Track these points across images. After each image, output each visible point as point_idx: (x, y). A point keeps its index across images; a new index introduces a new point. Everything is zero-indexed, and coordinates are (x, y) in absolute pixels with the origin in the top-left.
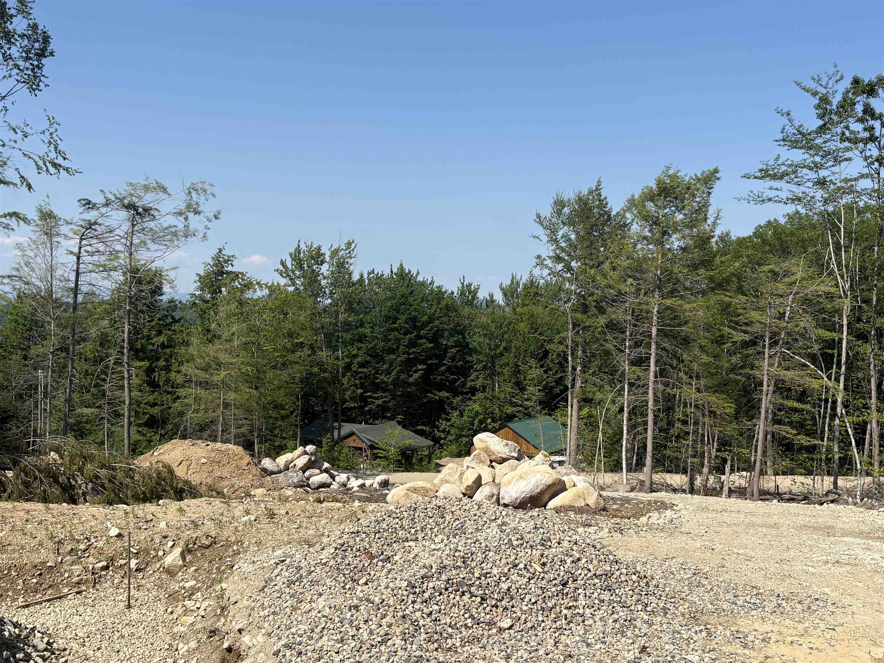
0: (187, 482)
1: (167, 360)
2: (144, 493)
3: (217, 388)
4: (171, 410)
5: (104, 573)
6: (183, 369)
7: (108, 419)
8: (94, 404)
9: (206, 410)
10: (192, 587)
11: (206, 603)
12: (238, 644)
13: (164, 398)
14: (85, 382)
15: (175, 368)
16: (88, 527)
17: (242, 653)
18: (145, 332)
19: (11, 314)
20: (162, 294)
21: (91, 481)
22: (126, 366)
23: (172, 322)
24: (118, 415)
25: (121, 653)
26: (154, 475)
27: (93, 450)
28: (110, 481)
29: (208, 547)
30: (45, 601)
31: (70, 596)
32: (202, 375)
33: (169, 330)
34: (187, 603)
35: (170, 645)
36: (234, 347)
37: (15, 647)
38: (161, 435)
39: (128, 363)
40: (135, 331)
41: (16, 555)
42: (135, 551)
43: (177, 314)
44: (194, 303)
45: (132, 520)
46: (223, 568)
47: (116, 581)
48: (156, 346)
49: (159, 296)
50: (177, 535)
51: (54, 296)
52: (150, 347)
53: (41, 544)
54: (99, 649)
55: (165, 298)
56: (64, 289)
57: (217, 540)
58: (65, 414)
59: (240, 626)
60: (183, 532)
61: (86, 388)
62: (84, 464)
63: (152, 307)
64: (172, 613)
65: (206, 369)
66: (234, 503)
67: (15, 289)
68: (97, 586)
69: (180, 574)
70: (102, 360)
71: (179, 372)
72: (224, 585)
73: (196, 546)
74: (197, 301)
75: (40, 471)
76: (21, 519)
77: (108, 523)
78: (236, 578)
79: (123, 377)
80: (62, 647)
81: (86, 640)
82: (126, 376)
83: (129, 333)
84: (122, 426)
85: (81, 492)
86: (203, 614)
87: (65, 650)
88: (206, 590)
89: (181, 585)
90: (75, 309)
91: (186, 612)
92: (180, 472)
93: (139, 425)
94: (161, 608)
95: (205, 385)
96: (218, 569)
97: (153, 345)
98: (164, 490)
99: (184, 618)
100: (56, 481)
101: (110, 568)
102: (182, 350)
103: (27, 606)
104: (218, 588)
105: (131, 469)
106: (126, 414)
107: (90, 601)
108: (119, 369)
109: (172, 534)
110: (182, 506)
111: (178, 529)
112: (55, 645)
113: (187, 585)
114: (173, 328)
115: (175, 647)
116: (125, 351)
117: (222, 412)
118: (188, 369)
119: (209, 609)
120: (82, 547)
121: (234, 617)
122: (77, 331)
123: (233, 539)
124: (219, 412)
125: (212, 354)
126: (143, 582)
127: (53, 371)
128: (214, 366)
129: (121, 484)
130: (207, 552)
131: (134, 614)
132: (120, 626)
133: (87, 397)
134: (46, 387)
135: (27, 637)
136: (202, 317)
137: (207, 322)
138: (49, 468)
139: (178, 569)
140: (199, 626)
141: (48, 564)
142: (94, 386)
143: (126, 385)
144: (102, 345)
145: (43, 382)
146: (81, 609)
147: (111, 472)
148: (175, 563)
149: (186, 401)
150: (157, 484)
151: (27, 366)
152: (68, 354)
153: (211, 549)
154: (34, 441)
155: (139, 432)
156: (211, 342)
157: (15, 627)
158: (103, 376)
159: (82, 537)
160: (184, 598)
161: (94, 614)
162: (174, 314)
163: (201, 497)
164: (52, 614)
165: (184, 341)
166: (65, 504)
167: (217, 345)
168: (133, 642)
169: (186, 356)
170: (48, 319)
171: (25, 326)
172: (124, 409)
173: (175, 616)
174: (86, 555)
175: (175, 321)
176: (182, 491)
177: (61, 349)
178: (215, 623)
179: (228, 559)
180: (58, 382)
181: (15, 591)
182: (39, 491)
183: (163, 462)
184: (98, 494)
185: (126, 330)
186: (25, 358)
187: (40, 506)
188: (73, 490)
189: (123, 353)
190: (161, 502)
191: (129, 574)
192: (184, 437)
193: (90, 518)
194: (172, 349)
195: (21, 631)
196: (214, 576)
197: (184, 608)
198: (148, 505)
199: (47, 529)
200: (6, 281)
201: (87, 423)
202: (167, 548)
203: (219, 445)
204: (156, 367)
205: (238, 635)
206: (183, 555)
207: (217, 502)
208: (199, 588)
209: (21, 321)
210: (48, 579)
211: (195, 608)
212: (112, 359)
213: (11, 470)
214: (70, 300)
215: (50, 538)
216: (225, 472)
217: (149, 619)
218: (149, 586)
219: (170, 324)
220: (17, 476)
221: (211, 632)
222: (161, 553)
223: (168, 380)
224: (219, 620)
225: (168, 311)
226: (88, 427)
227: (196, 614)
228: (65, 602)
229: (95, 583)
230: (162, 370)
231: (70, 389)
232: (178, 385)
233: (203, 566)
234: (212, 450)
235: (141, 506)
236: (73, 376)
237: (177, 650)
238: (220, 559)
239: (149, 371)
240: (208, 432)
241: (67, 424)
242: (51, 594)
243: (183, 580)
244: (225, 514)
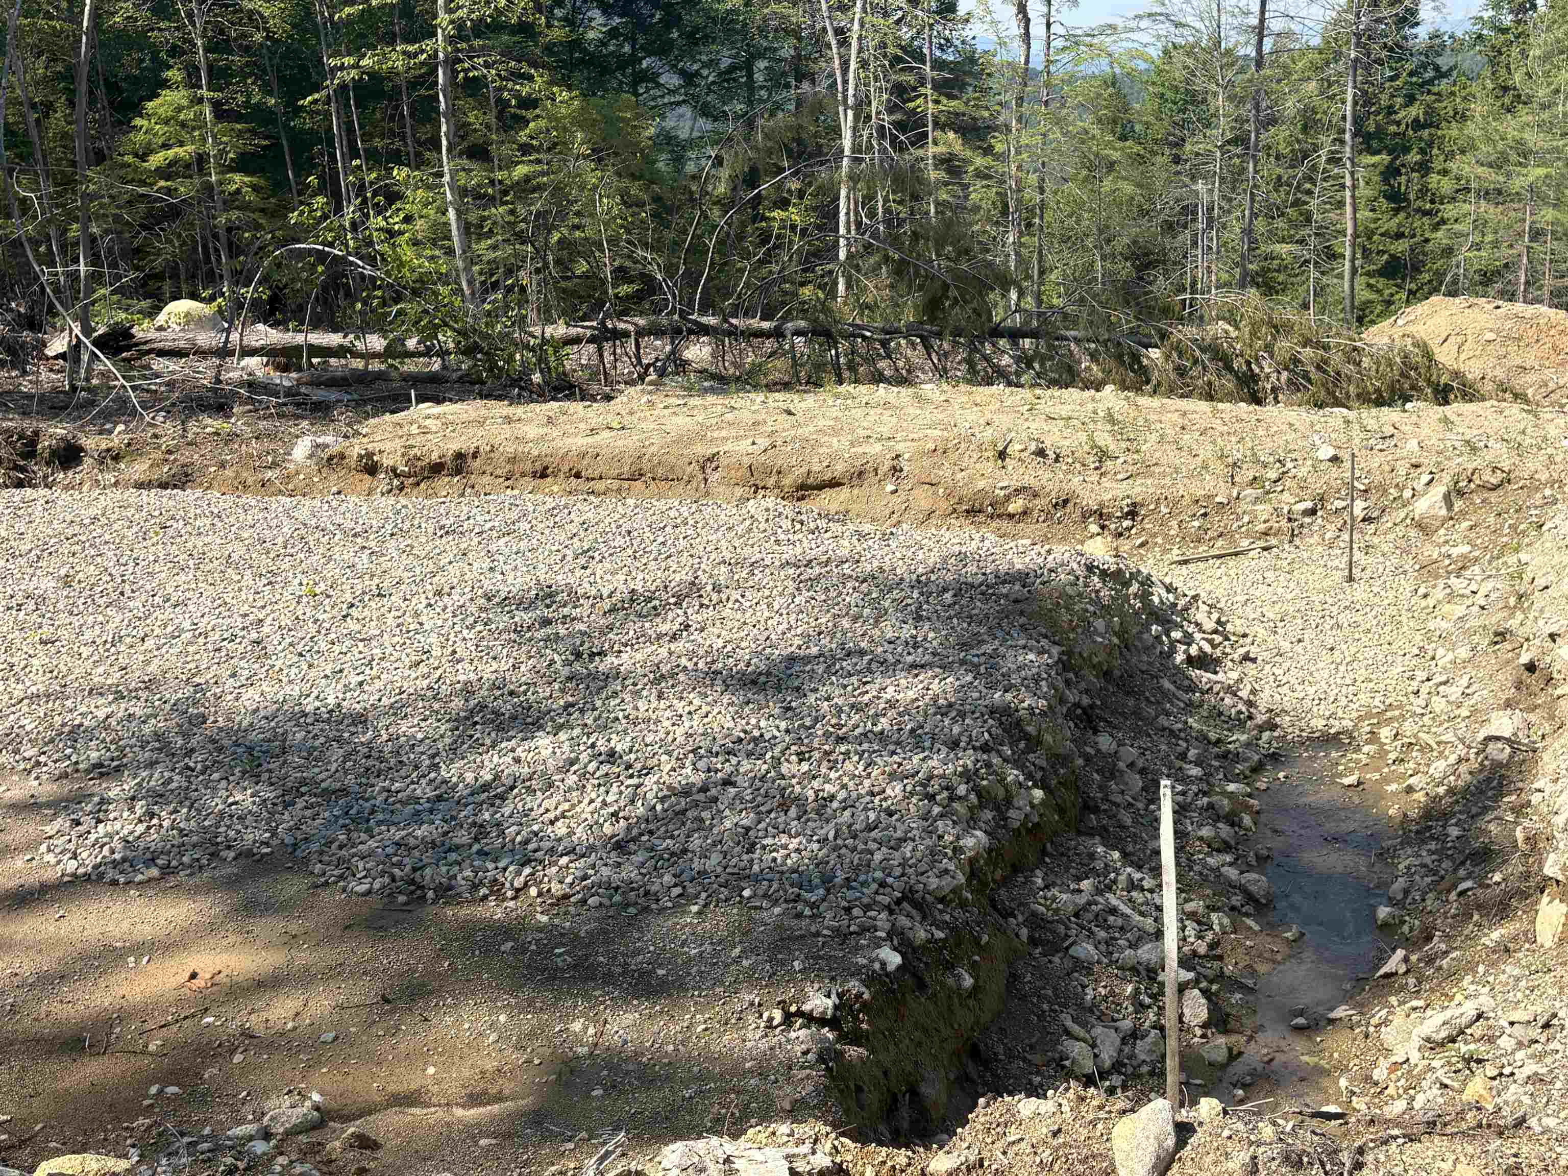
0: (1456, 374)
1: (1422, 151)
2: (1378, 391)
3: (1520, 201)
4: (1429, 247)
5: (1307, 520)
6: (1453, 166)
7: (1316, 263)
8: (1291, 236)
9: (1496, 245)
10: (1464, 556)
11: (1489, 585)
12: (1548, 660)
13: (1417, 224)
14: (1277, 198)
15: (1437, 165)
16: (1281, 442)
17: (1555, 675)
18: (1384, 100)
19: (1154, 83)
20: (1417, 24)
21: (1286, 369)
22: (1348, 165)
23: (1435, 78)
24: (1333, 256)
25: (1336, 653)
26: (1398, 360)
27: (1290, 315)
28: (1318, 367)
29: (1495, 488)
30: (1213, 557)
31: (1251, 554)
32: (1494, 178)
33: (1429, 92)
34: (1453, 581)
35: (1421, 648)
36: (1557, 116)
37: (1169, 622)
38: (1411, 292)
39: (1351, 160)
40: (1365, 100)
41: (1168, 481)
42: (1362, 488)
43: (1444, 62)
44: (1480, 36)
45: (1357, 437)
46: (1522, 527)
47: (1328, 536)
48: (1403, 126)
49: (1412, 27)
50: (1439, 463)
51: (1223, 45)
52: (1393, 128)
53: (1205, 467)
54: (1300, 641)
55: (1422, 32)
56: (1240, 30)
57: (1512, 476)
58: (1242, 256)
59: (1553, 629)
60: (1449, 459)
61: (1278, 209)
62: (1274, 338)
63: (1398, 51)
64: (1425, 596)
65: (1499, 164)
66: (1546, 414)
67: (1159, 37)
68: (1297, 541)
69: (1442, 532)
70: (1305, 157)
71: (1445, 172)
72: (1524, 557)
73: (1472, 486)
74: (1485, 32)
75: (1203, 350)
76: (1174, 425)
77: (1316, 438)
78: (1548, 545)
79: (1343, 186)
80: (1240, 630)
81: (1280, 624)
82: (1348, 183)
83: (1355, 103)
84: (1340, 276)
85: (1269, 386)
86: (1483, 602)
87: (1245, 636)
88: (1490, 562)
89: (1443, 550)
90: (1259, 64)
91: (1452, 597)
92: (1445, 356)
93: (1368, 274)
94: (1407, 586)
95: (1495, 195)
96: (1514, 527)
97: (1398, 124)
98: (1413, 387)
99: (1447, 608)
100: (1229, 368)
101: (1319, 513)
102: (1452, 131)
103: (1186, 562)
104: (1512, 560)
105: (1355, 349)
106: (1348, 254)
107: (1285, 564)
108: (1336, 171)
109: (1428, 462)
110: (1448, 414)
111: (1439, 453)
112: (1229, 627)
113: (1455, 552)
114: (1435, 89)
115: (1430, 653)
116: (1347, 137)
117: (1528, 247)
118: (1463, 166)
119: (1493, 596)
120: (1272, 475)
121: (1542, 611)
122: (1264, 105)
123: (1544, 476)
124: (1520, 248)
125: (1512, 133)
126: (1376, 540)
127: (1222, 179)
128: (1514, 157)
129: (1338, 373)
130: (1493, 497)
131: (1359, 592)
132: (1335, 610)
133: (1280, 223)
134: (1210, 209)
135: (1186, 609)
136: (1493, 63)
137: (1503, 72)
138: (1216, 346)
139: (1439, 523)
140: (1473, 623)
141: (1218, 499)
142: (1292, 205)
143: (1348, 200)
144: (1305, 129)
145: (1206, 198)
146: (1270, 575)
147: (1321, 352)
148: (1432, 512)
149: (1457, 227)
150: (1402, 374)
151: (1179, 173)
152: (1248, 148)
153: (1500, 492)
154: (1192, 299)
155: (1369, 286)
156: (1509, 111)
157: (1168, 591)
158: (1308, 186)
159: (1271, 459)
160: (1449, 573)
161: (1292, 585)
162: (1439, 61)
163: (1483, 399)
164: (1225, 578)
165: (1456, 113)
166: (1242, 404)
167: (1524, 115)
168: (1357, 636)
169: (1460, 142)
170: (1214, 87)
171: (1175, 103)
172: (1343, 243)
173: (1431, 602)
174: (1279, 489)
175: (1441, 74)
176: (1448, 389)
177: (1234, 141)
178: (1505, 619)
179: (1533, 512)
180: (1230, 200)
181: (1168, 538)
182: (1200, 382)
183: (1413, 337)
184: (1299, 390)
185: (1350, 98)
186: (1177, 160)
187: (1203, 406)
188: (1256, 383)
189: (1342, 142)
190: (1408, 406)
191: (1351, 526)
192: (1452, 294)
193: (1285, 427)
194: (1433, 130)
195: (1177, 598)
196: (1505, 539)
197: (1448, 591)
198: (1385, 409)
199: (1214, 443)
200: (1144, 24)
201: (1278, 271)
202: (1420, 485)
203: (1519, 307)
204: (1403, 165)
205: (1549, 644)
206: (1448, 499)
207: (1514, 410)
208: (1476, 559)
209: (1169, 95)
210: (1217, 523)
211: (1467, 592)
212: (1323, 154)
213: (1156, 346)
214: (1251, 51)
215: (1221, 457)
216: (1530, 358)
217: (1386, 602)
218: (1385, 548)
219: (1431, 82)
220: (1167, 357)
221: (1497, 634)
222: (1408, 494)
223: (1424, 191)
224: (1512, 615)
225: (1427, 57)
226: (1281, 278)
227: (1470, 602)
228: (1243, 561)
229: (1293, 535)
230: (1413, 170)
231: (1251, 208)
232: (1442, 198)
233: (1484, 521)
234: (1507, 317)
235: (1374, 411)
236: (1255, 186)
237: (1433, 658)
238: (1517, 511)
239: (1391, 172)
240: (1498, 286)
241: (1245, 274)
242: (1222, 547)
243: (1447, 542)
244: (1528, 431)
